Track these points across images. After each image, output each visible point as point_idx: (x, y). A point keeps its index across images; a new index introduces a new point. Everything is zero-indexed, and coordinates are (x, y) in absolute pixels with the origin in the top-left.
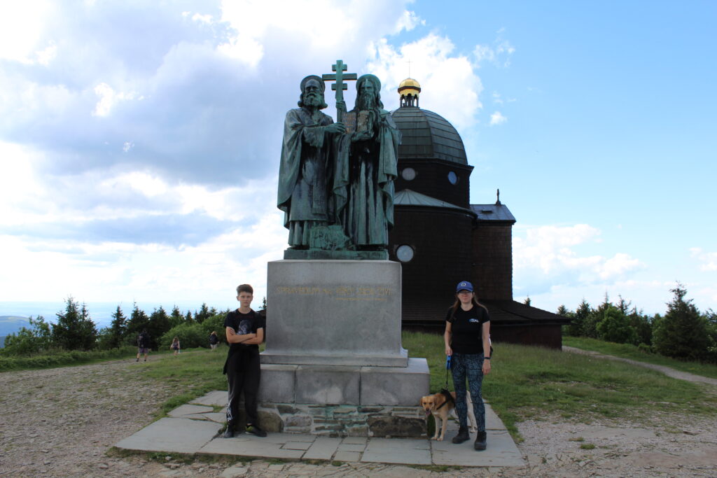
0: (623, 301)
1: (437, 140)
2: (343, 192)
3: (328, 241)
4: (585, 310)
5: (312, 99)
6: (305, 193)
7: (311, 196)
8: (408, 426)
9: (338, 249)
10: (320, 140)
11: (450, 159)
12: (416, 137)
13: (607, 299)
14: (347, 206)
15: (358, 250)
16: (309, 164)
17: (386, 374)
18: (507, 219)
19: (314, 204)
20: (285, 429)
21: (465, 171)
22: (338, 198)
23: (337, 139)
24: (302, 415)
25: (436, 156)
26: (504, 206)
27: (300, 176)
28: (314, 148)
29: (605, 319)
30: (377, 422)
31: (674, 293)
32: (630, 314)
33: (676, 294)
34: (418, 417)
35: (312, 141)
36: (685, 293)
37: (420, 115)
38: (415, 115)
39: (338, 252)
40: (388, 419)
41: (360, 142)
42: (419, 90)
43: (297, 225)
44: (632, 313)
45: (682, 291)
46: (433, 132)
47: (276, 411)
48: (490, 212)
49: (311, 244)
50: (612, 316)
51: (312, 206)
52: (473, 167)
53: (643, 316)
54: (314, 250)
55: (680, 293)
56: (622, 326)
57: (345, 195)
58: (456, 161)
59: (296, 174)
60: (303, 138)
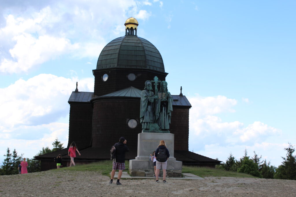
0: (256, 156)
1: (148, 58)
2: (158, 115)
3: (154, 128)
4: (231, 161)
5: (149, 88)
6: (148, 115)
7: (150, 116)
8: (177, 175)
9: (157, 130)
10: (152, 101)
11: (155, 69)
12: (137, 55)
13: (246, 154)
14: (159, 118)
15: (162, 130)
16: (149, 107)
17: (171, 162)
18: (187, 105)
19: (151, 118)
20: (146, 176)
21: (163, 75)
22: (156, 116)
23: (157, 100)
24: (151, 172)
25: (148, 68)
26: (185, 96)
27: (147, 110)
28: (151, 102)
29: (243, 166)
30: (169, 174)
31: (287, 150)
32: (261, 164)
33: (288, 151)
34: (179, 172)
35: (151, 101)
36: (294, 151)
37: (138, 42)
38: (136, 41)
39: (157, 131)
40: (172, 173)
41: (163, 101)
42: (137, 25)
43: (145, 124)
44: (263, 163)
45: (292, 150)
46: (146, 53)
47: (144, 171)
48: (177, 100)
49: (150, 129)
50: (247, 164)
51: (150, 118)
52: (167, 74)
53: (270, 166)
54: (151, 130)
55: (291, 151)
56: (253, 170)
57: (159, 116)
58: (158, 70)
59: (146, 110)
60: (148, 100)
